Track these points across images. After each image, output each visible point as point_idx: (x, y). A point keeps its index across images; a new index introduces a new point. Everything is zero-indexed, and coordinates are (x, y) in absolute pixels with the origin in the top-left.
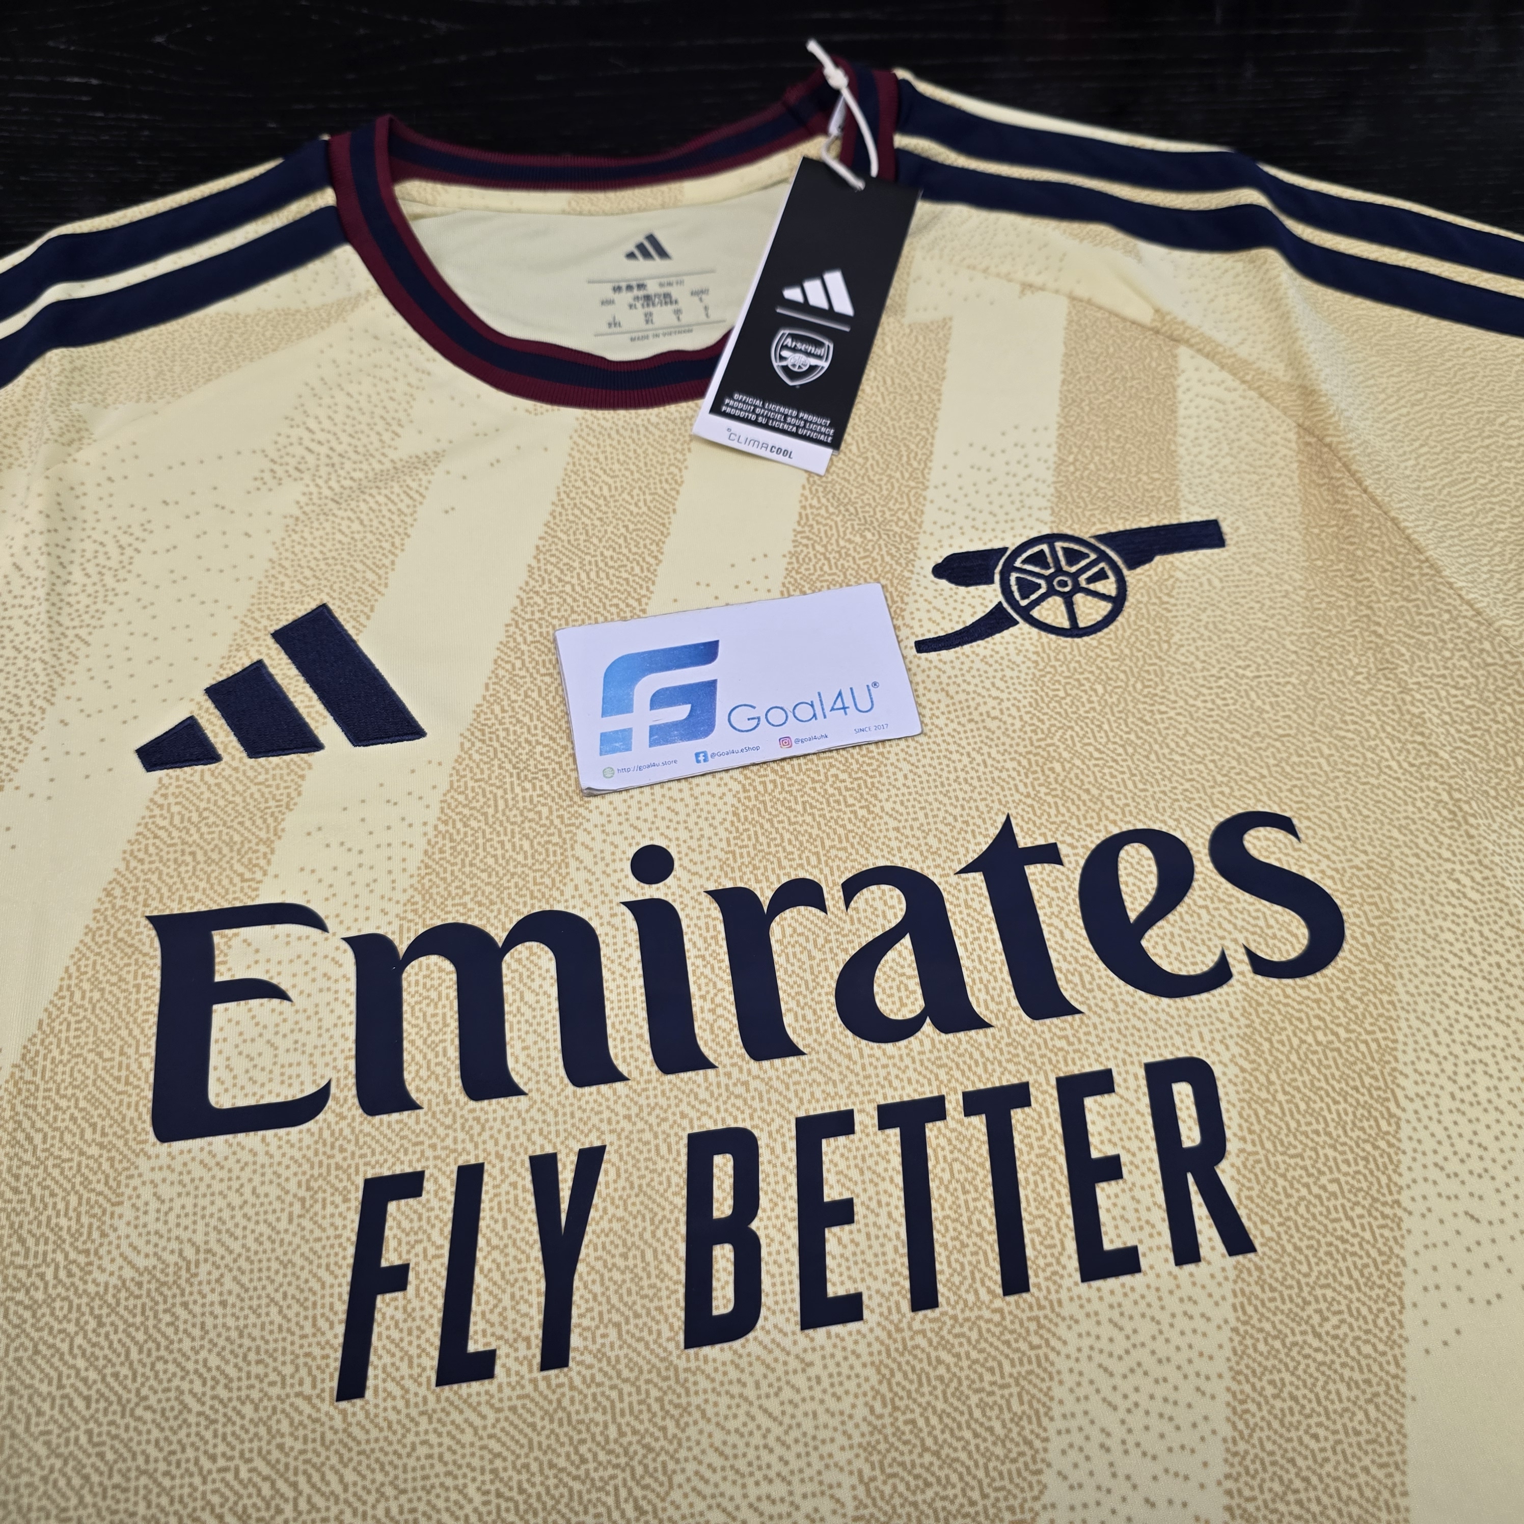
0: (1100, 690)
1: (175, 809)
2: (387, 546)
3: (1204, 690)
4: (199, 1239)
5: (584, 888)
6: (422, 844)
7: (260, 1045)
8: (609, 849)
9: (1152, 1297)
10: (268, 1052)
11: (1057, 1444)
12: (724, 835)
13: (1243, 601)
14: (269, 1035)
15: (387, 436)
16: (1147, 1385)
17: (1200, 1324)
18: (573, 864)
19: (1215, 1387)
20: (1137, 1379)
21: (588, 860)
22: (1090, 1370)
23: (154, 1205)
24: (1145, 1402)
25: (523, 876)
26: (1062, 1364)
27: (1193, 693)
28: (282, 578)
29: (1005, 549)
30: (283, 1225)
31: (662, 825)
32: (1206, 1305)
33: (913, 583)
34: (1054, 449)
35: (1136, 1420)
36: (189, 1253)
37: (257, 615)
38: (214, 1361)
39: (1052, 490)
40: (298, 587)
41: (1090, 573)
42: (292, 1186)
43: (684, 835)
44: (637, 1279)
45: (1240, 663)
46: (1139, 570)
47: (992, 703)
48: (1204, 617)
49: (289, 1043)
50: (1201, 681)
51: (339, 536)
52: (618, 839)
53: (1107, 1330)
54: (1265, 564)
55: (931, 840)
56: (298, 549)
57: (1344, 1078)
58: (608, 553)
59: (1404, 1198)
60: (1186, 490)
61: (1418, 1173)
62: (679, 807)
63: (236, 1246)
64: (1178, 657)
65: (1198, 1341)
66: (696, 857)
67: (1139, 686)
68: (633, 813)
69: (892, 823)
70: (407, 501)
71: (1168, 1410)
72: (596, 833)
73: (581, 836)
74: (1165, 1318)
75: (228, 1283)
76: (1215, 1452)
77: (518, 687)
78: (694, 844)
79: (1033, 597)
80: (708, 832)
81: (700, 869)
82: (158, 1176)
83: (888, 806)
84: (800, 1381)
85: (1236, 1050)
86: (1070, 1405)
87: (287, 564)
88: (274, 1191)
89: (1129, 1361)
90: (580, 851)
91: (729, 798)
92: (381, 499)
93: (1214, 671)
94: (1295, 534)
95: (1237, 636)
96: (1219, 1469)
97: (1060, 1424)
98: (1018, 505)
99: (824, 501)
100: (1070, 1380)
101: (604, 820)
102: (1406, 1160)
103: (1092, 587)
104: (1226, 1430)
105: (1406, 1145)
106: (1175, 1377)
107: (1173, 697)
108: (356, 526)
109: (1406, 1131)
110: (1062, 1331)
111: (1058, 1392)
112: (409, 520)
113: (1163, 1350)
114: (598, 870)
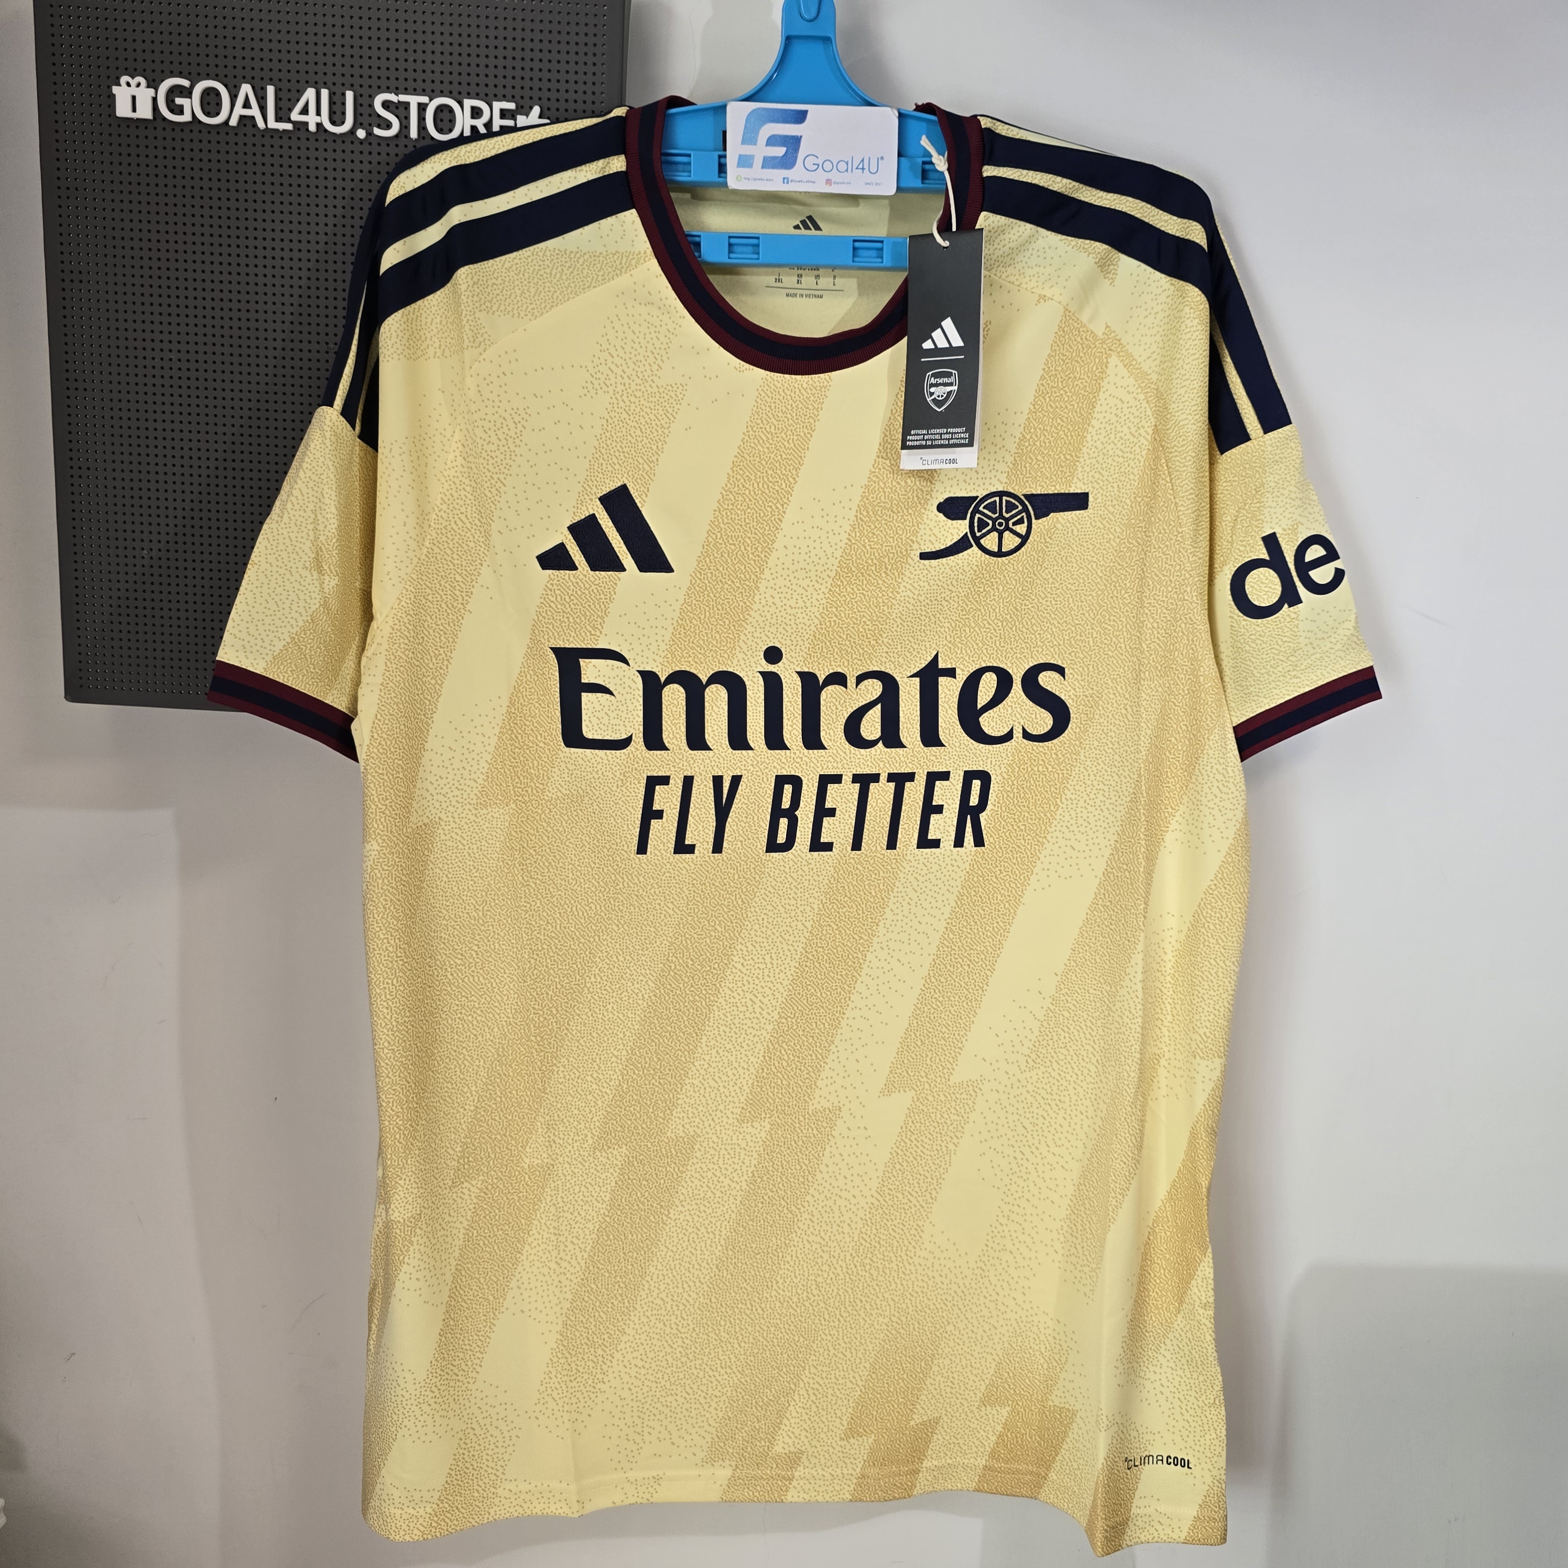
0: (1001, 590)
1: (558, 592)
2: (654, 447)
3: (1049, 595)
4: (583, 787)
5: (742, 662)
6: (671, 629)
7: (602, 714)
8: (754, 645)
9: (941, 857)
10: (606, 718)
11: (893, 900)
12: (807, 645)
13: (1085, 544)
14: (606, 710)
15: (655, 367)
16: (930, 886)
17: (956, 869)
18: (738, 649)
19: (955, 890)
20: (927, 884)
21: (745, 649)
22: (911, 878)
23: (566, 771)
24: (928, 892)
25: (716, 652)
26: (901, 875)
27: (1043, 596)
28: (601, 461)
29: (977, 497)
30: (614, 789)
31: (780, 636)
32: (960, 863)
33: (925, 516)
34: (1022, 429)
35: (922, 897)
36: (581, 791)
37: (590, 483)
38: (593, 832)
39: (1012, 459)
40: (610, 469)
41: (1015, 519)
42: (618, 774)
43: (789, 643)
44: (750, 826)
45: (1071, 581)
46: (1040, 521)
47: (948, 593)
48: (1063, 553)
49: (614, 715)
50: (1049, 590)
51: (629, 437)
52: (759, 641)
53: (921, 866)
54: (1104, 522)
55: (901, 660)
56: (609, 442)
57: (1044, 786)
58: (770, 472)
59: (1049, 837)
60: (1080, 469)
61: (1059, 828)
62: (788, 628)
63: (597, 793)
64: (1043, 575)
65: (953, 875)
66: (793, 654)
67: (1020, 589)
68: (767, 628)
69: (886, 649)
70: (666, 419)
71: (935, 895)
72: (749, 636)
73: (742, 637)
74: (943, 865)
75: (595, 807)
76: (947, 910)
77: (718, 549)
78: (793, 648)
79: (984, 531)
80: (801, 643)
81: (794, 660)
82: (567, 760)
83: (886, 641)
84: (806, 869)
85: (1003, 770)
86: (901, 889)
87: (603, 451)
88: (611, 775)
89: (926, 878)
90: (741, 643)
91: (813, 628)
92: (653, 417)
93: (1057, 585)
94: (1128, 501)
95: (1075, 565)
96: (947, 915)
97: (896, 894)
98: (991, 467)
99: (889, 455)
100: (903, 881)
101: (753, 629)
102: (1055, 822)
103: (1014, 528)
104: (954, 904)
105: (1058, 817)
106: (941, 885)
107: (1033, 597)
108: (638, 432)
109: (1060, 811)
110: (904, 864)
111: (897, 884)
112: (666, 431)
113: (939, 875)
114: (749, 653)
